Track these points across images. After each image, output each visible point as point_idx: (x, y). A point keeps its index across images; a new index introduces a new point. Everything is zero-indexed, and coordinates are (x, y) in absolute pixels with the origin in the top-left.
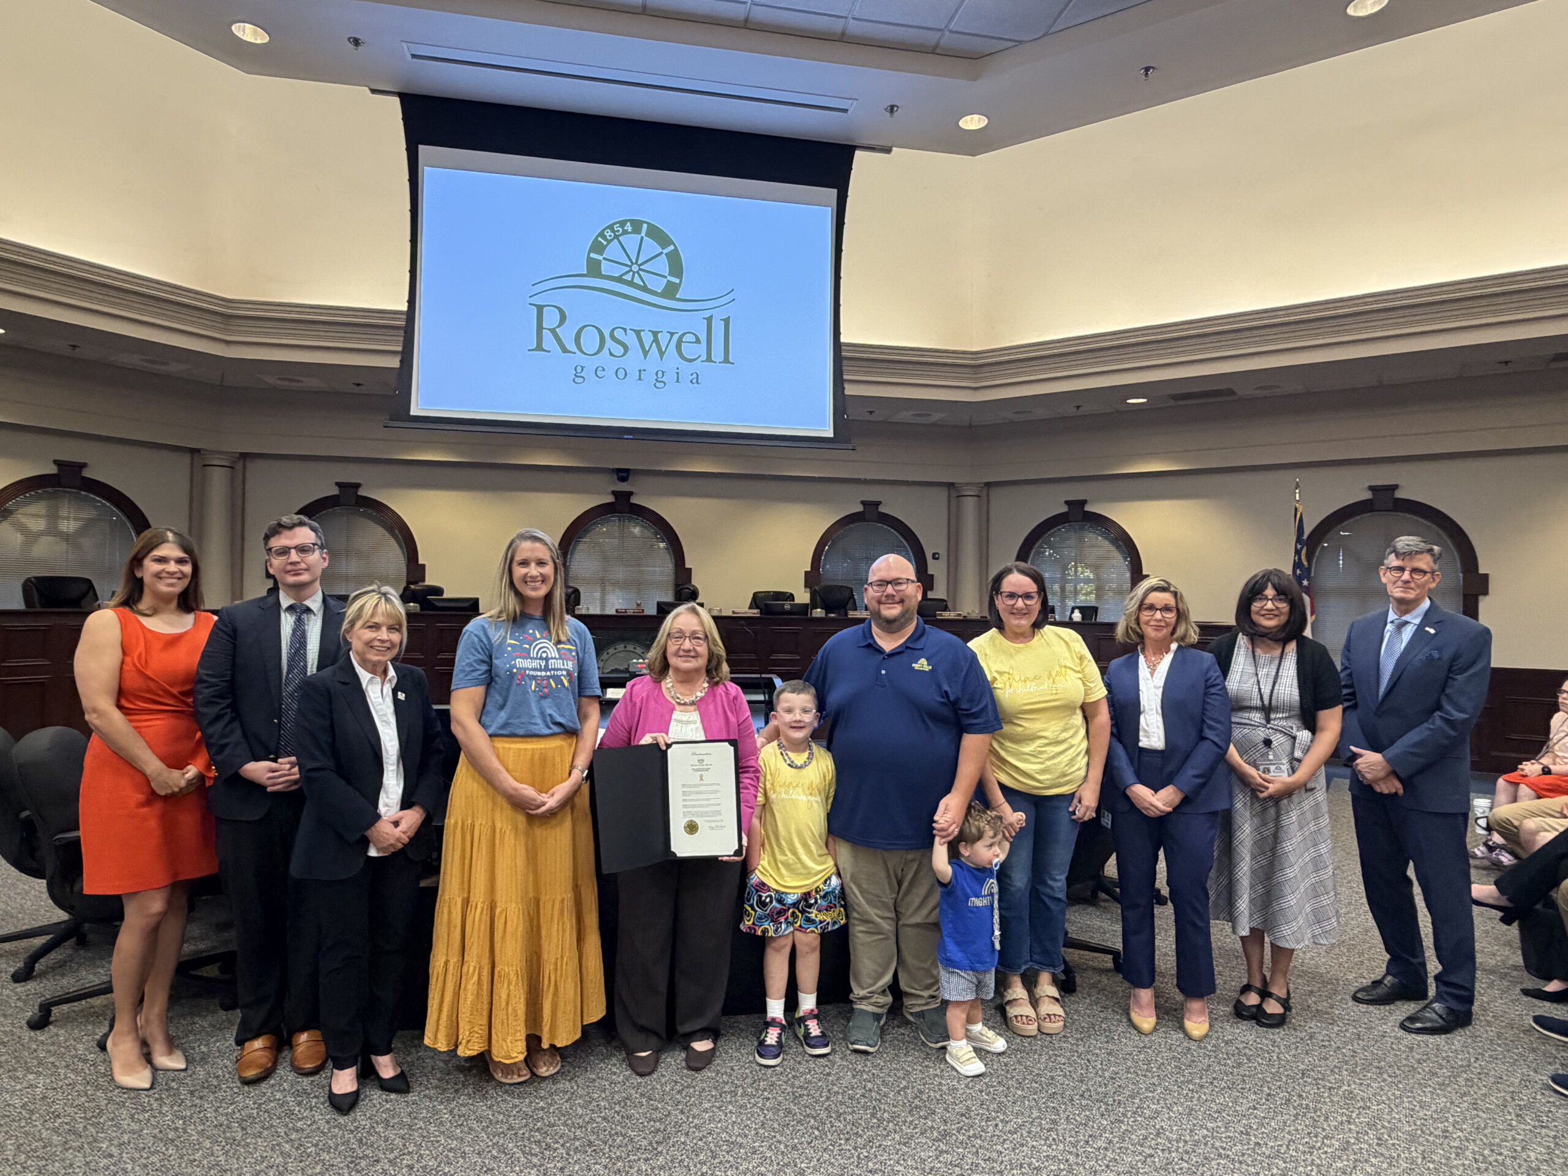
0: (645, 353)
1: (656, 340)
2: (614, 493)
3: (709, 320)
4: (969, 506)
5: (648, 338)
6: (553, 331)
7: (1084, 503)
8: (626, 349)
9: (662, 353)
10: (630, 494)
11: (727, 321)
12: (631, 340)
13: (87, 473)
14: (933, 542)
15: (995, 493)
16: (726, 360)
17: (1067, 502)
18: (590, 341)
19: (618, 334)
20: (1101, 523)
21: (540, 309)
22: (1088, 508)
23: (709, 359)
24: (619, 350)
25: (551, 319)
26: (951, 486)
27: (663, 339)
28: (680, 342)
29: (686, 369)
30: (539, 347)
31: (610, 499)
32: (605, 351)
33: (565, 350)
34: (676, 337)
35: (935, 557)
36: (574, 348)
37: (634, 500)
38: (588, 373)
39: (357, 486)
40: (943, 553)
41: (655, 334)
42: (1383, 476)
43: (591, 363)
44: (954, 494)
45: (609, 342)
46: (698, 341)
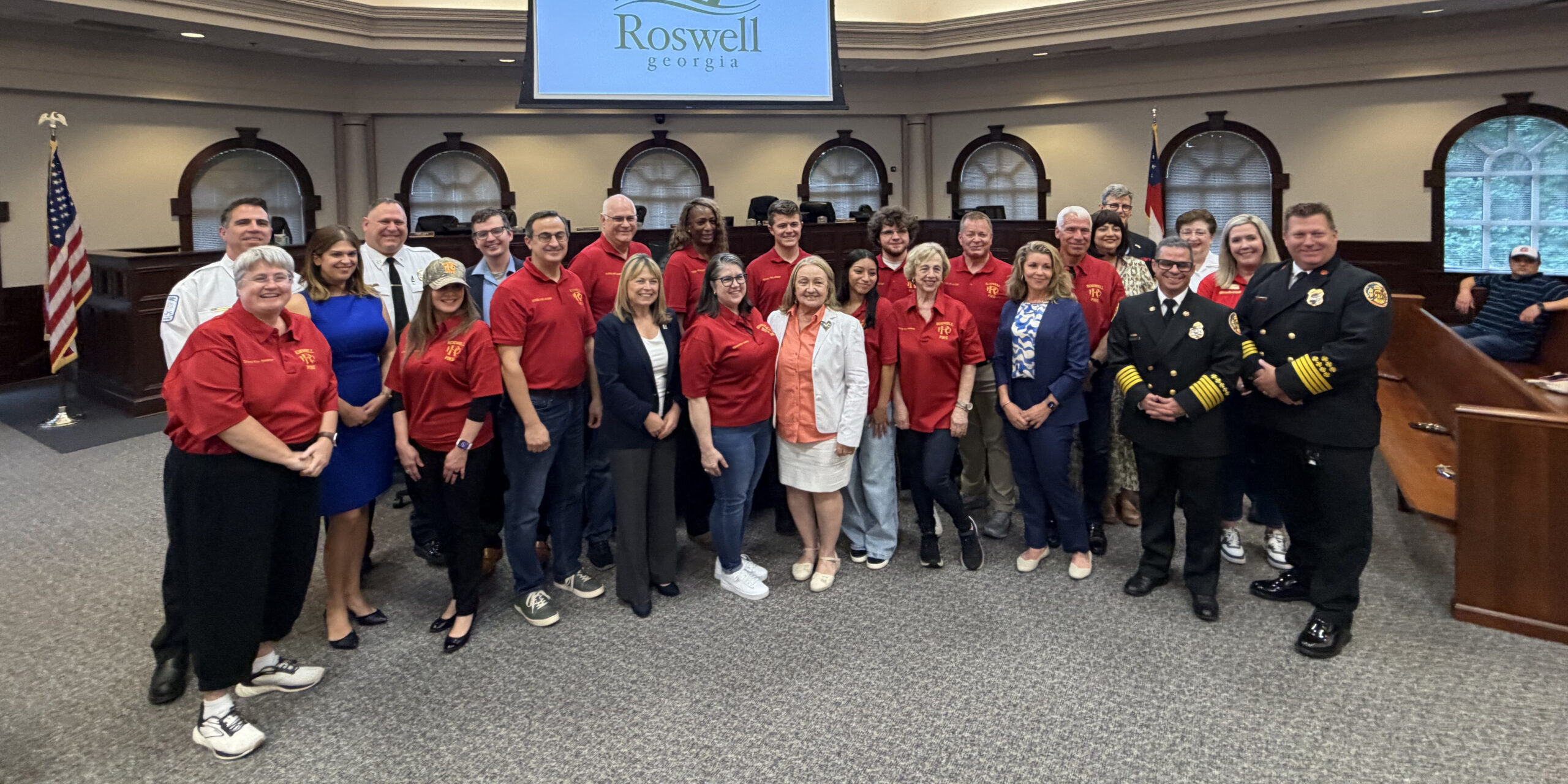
0: (698, 46)
1: (706, 37)
2: (654, 132)
3: (743, 20)
4: (917, 132)
5: (700, 36)
6: (632, 33)
7: (1001, 127)
8: (684, 43)
9: (710, 46)
10: (665, 132)
11: (755, 21)
12: (688, 37)
13: (260, 136)
14: (891, 159)
15: (935, 120)
16: (756, 49)
17: (990, 127)
18: (659, 39)
19: (679, 33)
20: (1015, 143)
21: (622, 17)
22: (1006, 131)
23: (743, 49)
24: (680, 45)
25: (630, 25)
26: (903, 117)
27: (711, 35)
28: (722, 37)
29: (728, 57)
30: (623, 46)
31: (651, 137)
32: (670, 46)
33: (641, 47)
34: (720, 34)
35: (893, 169)
36: (646, 44)
37: (669, 137)
38: (659, 63)
39: (460, 135)
40: (899, 167)
41: (705, 32)
42: (1216, 106)
43: (660, 56)
44: (905, 123)
45: (673, 41)
46: (735, 36)
